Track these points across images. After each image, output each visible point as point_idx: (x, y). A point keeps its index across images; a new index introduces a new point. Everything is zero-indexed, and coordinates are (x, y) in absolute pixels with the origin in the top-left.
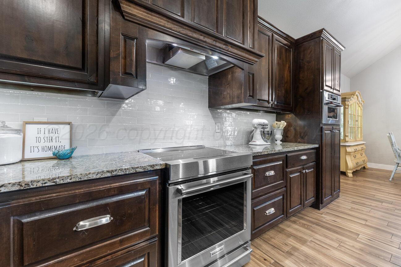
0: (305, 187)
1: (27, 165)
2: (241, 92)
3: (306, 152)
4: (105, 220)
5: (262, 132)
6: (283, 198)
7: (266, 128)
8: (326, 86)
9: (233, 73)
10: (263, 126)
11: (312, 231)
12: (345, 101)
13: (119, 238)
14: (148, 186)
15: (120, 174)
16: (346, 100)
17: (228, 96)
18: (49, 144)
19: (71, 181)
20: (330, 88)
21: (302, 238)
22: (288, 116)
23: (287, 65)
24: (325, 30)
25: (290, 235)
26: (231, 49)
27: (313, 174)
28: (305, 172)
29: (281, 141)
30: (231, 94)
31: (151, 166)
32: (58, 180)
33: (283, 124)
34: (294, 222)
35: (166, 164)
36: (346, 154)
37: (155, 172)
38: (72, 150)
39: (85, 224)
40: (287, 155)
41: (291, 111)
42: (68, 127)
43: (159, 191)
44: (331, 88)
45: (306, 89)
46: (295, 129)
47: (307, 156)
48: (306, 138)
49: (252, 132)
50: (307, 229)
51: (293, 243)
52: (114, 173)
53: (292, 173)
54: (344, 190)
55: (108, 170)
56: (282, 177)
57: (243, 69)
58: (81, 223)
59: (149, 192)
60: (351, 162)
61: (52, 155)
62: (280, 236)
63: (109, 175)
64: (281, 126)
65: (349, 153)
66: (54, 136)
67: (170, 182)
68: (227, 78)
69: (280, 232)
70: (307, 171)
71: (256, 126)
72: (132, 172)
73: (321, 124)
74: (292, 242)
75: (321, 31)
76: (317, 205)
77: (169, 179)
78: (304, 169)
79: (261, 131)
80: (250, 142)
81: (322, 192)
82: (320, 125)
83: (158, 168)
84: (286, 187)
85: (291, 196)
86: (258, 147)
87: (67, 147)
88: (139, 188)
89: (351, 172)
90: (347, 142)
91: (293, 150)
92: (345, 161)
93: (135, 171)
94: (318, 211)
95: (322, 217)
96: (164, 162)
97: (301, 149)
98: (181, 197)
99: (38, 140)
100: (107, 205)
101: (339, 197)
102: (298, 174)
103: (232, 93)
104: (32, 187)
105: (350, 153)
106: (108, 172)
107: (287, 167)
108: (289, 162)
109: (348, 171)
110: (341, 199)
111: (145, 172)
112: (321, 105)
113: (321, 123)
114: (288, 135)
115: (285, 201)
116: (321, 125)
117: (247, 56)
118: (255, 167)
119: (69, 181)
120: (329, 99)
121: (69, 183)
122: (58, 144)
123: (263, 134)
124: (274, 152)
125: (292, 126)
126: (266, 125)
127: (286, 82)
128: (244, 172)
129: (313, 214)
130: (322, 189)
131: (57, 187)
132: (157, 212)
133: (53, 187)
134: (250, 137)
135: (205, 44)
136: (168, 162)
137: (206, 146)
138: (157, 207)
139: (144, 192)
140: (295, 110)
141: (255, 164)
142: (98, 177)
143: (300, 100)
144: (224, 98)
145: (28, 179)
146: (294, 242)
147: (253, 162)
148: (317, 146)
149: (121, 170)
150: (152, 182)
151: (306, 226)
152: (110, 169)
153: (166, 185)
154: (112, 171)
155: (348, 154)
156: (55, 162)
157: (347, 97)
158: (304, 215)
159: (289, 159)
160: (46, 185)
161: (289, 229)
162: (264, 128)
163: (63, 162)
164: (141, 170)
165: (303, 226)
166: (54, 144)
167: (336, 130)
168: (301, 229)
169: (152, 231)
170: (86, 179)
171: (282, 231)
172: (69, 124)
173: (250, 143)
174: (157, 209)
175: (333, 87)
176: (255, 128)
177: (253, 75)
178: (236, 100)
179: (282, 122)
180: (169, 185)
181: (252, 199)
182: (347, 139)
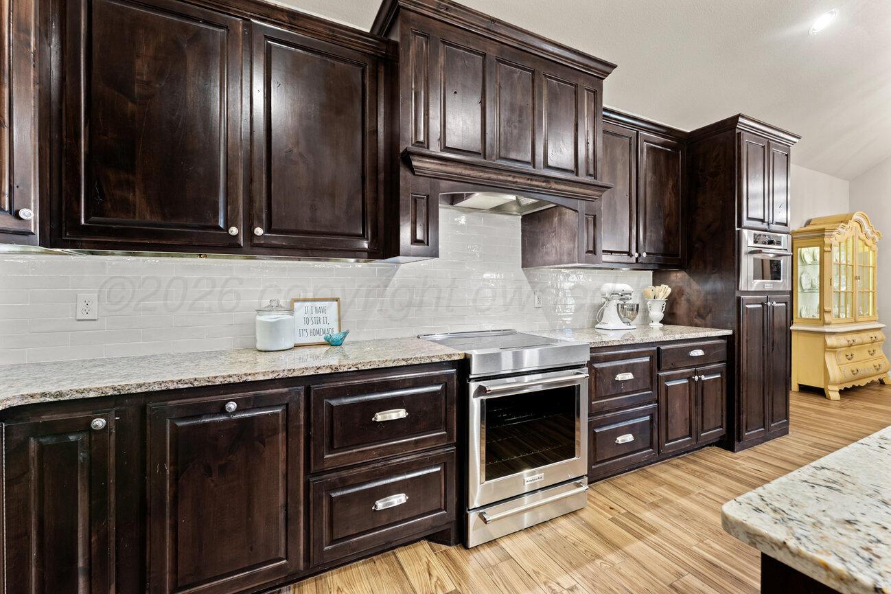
0: (700, 407)
2: (574, 247)
3: (702, 343)
4: (402, 413)
5: (620, 306)
6: (651, 421)
7: (628, 299)
8: (749, 219)
9: (561, 214)
10: (623, 296)
11: (707, 481)
12: (824, 235)
13: (414, 439)
14: (445, 380)
15: (415, 363)
16: (826, 233)
17: (554, 251)
18: (317, 327)
19: (370, 368)
20: (760, 223)
21: (684, 488)
22: (675, 274)
23: (671, 184)
24: (743, 117)
25: (662, 483)
26: (554, 186)
27: (719, 384)
28: (700, 379)
29: (660, 322)
30: (558, 249)
31: (448, 356)
32: (359, 366)
33: (664, 291)
34: (677, 466)
35: (466, 354)
36: (825, 351)
37: (453, 364)
38: (345, 335)
40: (658, 348)
41: (680, 267)
42: (335, 305)
43: (457, 388)
44: (763, 221)
45: (709, 226)
46: (688, 301)
47: (704, 350)
48: (709, 317)
49: (602, 305)
50: (698, 477)
51: (666, 493)
52: (410, 362)
53: (669, 378)
54: (805, 423)
55: (403, 358)
56: (648, 385)
57: (576, 211)
59: (445, 388)
60: (836, 367)
61: (324, 341)
62: (645, 482)
63: (404, 363)
64: (661, 294)
65: (833, 349)
66: (321, 315)
67: (471, 377)
68: (553, 220)
69: (646, 478)
70: (703, 377)
71: (607, 296)
72: (427, 361)
73: (737, 292)
74: (663, 491)
75: (734, 120)
76: (729, 442)
77: (469, 372)
78: (696, 373)
79: (618, 305)
80: (597, 323)
81: (739, 419)
82: (734, 293)
83: (456, 358)
84: (657, 401)
85: (669, 419)
86: (612, 334)
87: (336, 330)
88: (435, 381)
89: (837, 388)
90: (829, 324)
91: (671, 339)
92: (822, 365)
93: (430, 361)
94: (730, 454)
95: (736, 464)
96: (464, 352)
97: (689, 337)
98: (485, 398)
99: (307, 321)
100: (402, 397)
101: (787, 433)
102: (685, 382)
103: (560, 247)
104: (340, 371)
105: (835, 348)
106: (404, 360)
107: (659, 369)
108: (663, 360)
109: (830, 387)
110: (791, 438)
111: (441, 362)
112: (736, 256)
113: (738, 289)
114: (675, 311)
115: (655, 425)
116: (737, 294)
117: (582, 190)
118: (596, 366)
120: (755, 242)
121: (369, 370)
122: (326, 327)
123: (621, 310)
124: (632, 343)
125: (683, 294)
126: (627, 294)
127: (668, 215)
128: (576, 371)
129: (721, 457)
130: (739, 414)
131: (358, 373)
132: (455, 414)
133: (354, 373)
134: (598, 314)
135: (515, 185)
136: (467, 352)
137: (518, 331)
138: (455, 407)
139: (439, 388)
140: (688, 265)
141: (594, 360)
142: (394, 364)
143: (697, 245)
144: (547, 253)
146: (669, 492)
147: (591, 358)
148: (729, 332)
150: (449, 376)
151: (698, 474)
152: (406, 357)
153: (466, 380)
154: (407, 360)
155: (829, 351)
157: (826, 227)
158: (699, 457)
159: (662, 356)
160: (351, 370)
161: (663, 475)
162: (624, 299)
163: (335, 349)
164: (438, 360)
165: (693, 473)
166: (322, 327)
167: (774, 303)
168: (688, 476)
169: (450, 437)
170: (383, 366)
171: (650, 477)
172: (337, 300)
173: (597, 326)
174: (455, 410)
175: (766, 220)
176: (608, 300)
177: (595, 216)
178: (565, 258)
179: (663, 286)
180: (470, 380)
181: (589, 415)
182: (827, 318)
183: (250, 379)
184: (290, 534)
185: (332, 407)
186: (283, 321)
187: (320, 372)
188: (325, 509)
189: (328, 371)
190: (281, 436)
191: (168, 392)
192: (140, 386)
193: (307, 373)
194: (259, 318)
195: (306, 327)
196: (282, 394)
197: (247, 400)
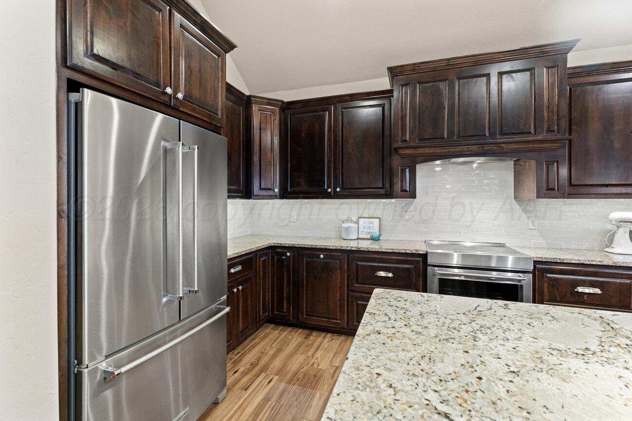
1: (360, 241)
4: (390, 275)
14: (416, 263)
17: (527, 189)
18: (369, 231)
31: (416, 251)
32: (369, 249)
35: (426, 251)
38: (380, 235)
39: (382, 274)
42: (378, 220)
43: (422, 268)
49: (611, 231)
52: (394, 251)
58: (381, 272)
59: (416, 267)
61: (370, 237)
63: (391, 251)
66: (371, 225)
67: (428, 264)
72: (403, 252)
77: (427, 261)
79: (630, 232)
83: (421, 252)
87: (378, 233)
88: (408, 263)
93: (405, 252)
99: (365, 228)
100: (390, 267)
104: (361, 250)
106: (391, 249)
111: (412, 253)
119: (373, 250)
122: (373, 231)
124: (600, 264)
131: (369, 252)
134: (607, 238)
139: (411, 266)
142: (386, 251)
144: (524, 190)
145: (360, 246)
149: (397, 249)
150: (418, 261)
153: (426, 265)
156: (371, 241)
160: (365, 250)
163: (374, 242)
164: (409, 252)
166: (371, 231)
172: (378, 218)
173: (605, 249)
176: (618, 227)
183: (328, 247)
184: (342, 312)
185: (357, 265)
186: (351, 227)
187: (353, 249)
188: (355, 307)
189: (356, 249)
190: (339, 272)
191: (305, 248)
192: (298, 245)
193: (348, 249)
194: (343, 225)
195: (364, 230)
196: (339, 255)
197: (327, 255)
